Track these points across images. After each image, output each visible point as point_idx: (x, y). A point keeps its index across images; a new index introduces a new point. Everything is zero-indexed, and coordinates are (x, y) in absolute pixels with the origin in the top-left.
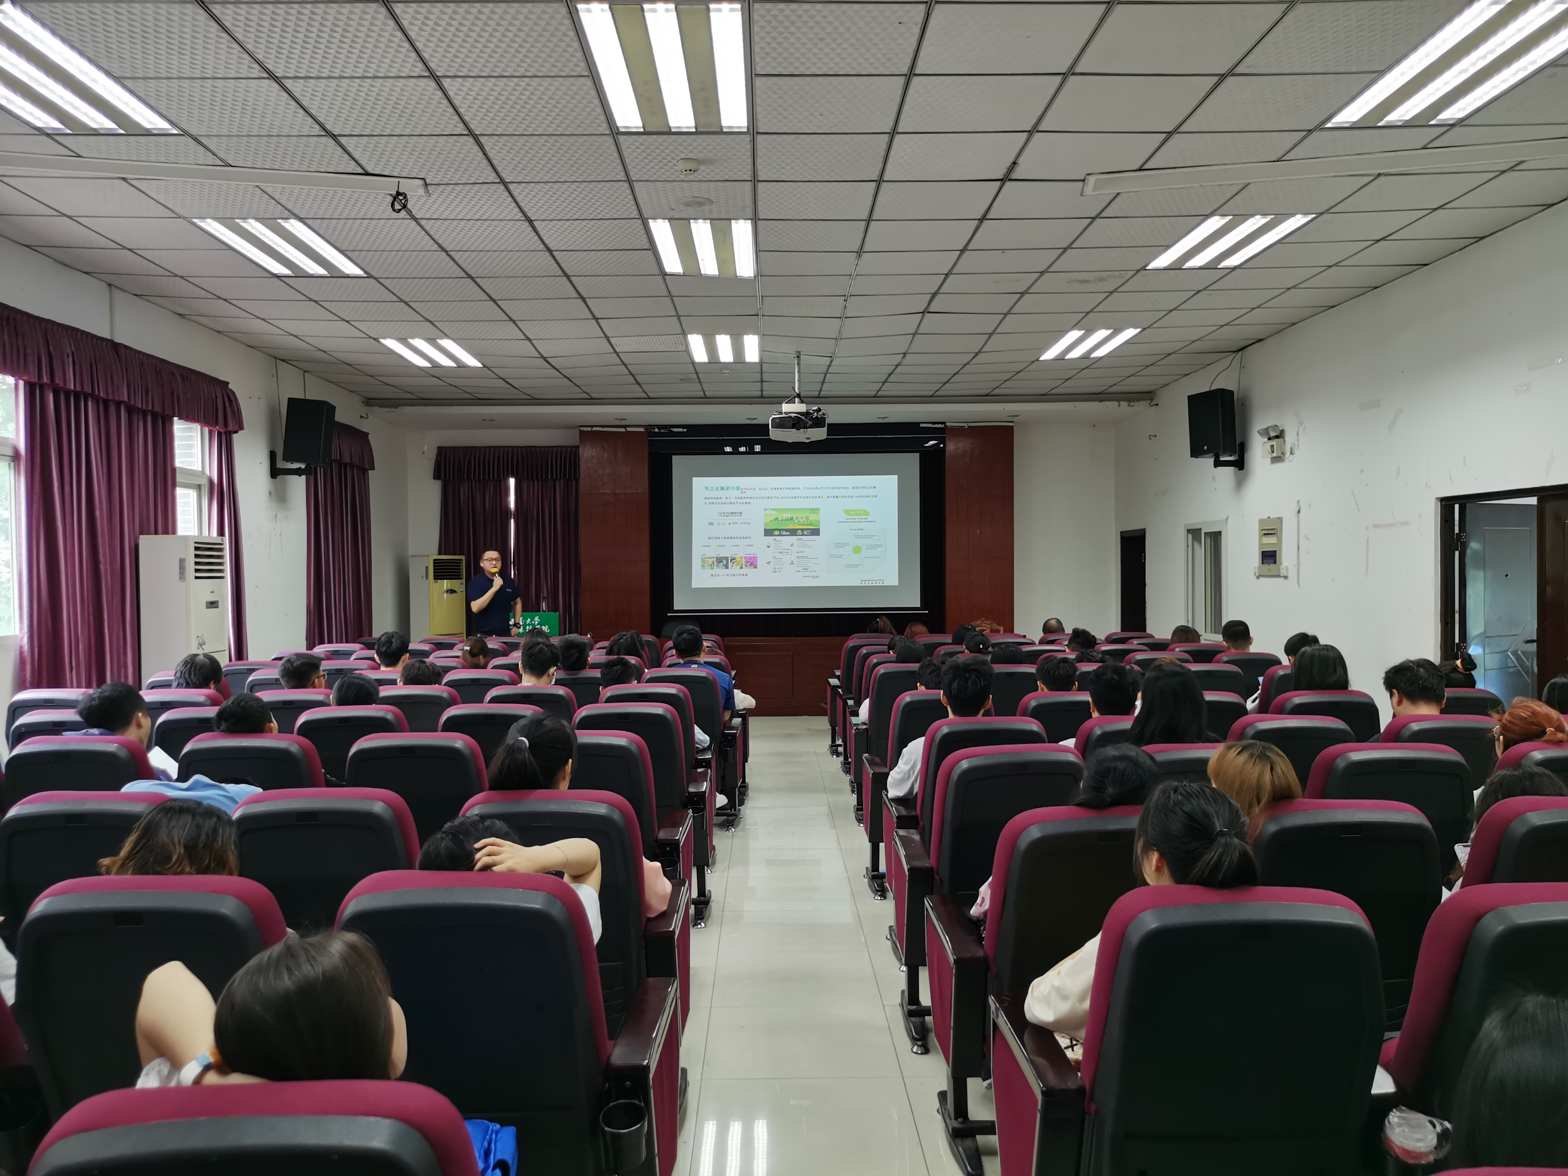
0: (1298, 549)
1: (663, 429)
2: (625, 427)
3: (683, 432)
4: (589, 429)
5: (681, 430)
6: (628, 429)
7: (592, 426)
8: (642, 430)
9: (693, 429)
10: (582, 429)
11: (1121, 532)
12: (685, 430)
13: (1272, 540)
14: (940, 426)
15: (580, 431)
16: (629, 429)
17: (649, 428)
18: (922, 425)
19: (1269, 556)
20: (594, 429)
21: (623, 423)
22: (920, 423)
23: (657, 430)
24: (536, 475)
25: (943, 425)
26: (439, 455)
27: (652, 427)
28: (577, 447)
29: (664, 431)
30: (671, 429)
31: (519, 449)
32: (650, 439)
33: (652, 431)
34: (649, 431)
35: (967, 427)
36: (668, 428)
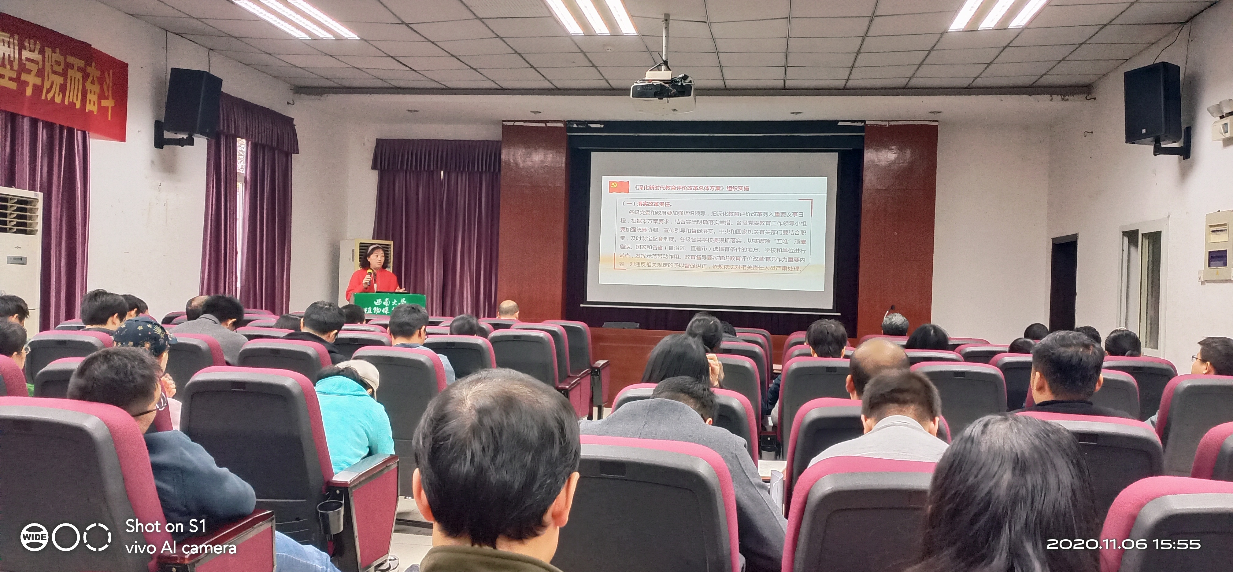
1: (578, 124)
2: (544, 121)
3: (600, 128)
4: (511, 124)
5: (596, 126)
6: (548, 124)
7: (515, 121)
8: (561, 125)
9: (609, 125)
10: (505, 123)
11: (1053, 239)
12: (603, 126)
14: (859, 124)
15: (504, 126)
17: (568, 123)
18: (840, 123)
19: (1218, 257)
20: (517, 123)
21: (540, 117)
22: (838, 121)
23: (575, 126)
24: (464, 168)
25: (863, 124)
26: (377, 147)
27: (571, 123)
28: (500, 141)
29: (582, 127)
30: (589, 125)
31: (449, 142)
32: (568, 134)
33: (571, 126)
34: (568, 126)
35: (887, 126)
36: (586, 124)
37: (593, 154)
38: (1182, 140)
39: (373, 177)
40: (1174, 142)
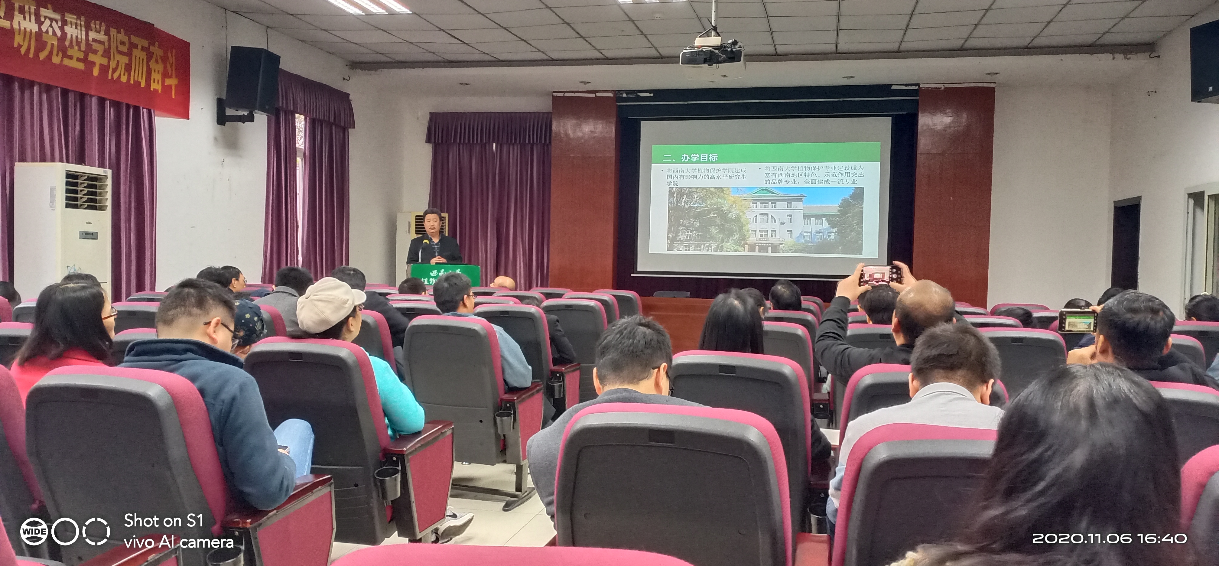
1: (629, 93)
2: (594, 92)
3: (650, 97)
4: (561, 95)
5: (647, 95)
7: (565, 92)
8: (611, 95)
9: (659, 94)
10: (555, 94)
11: (1115, 202)
12: (652, 95)
14: (913, 88)
16: (598, 95)
17: (617, 93)
18: (893, 87)
20: (567, 94)
21: (590, 87)
22: (892, 85)
23: (624, 95)
24: (516, 139)
26: (431, 120)
27: (621, 92)
28: (550, 113)
29: (631, 96)
30: (638, 94)
31: (501, 114)
32: (618, 104)
33: (621, 95)
34: (617, 96)
35: (943, 89)
36: (635, 93)
37: (643, 123)
39: (428, 149)
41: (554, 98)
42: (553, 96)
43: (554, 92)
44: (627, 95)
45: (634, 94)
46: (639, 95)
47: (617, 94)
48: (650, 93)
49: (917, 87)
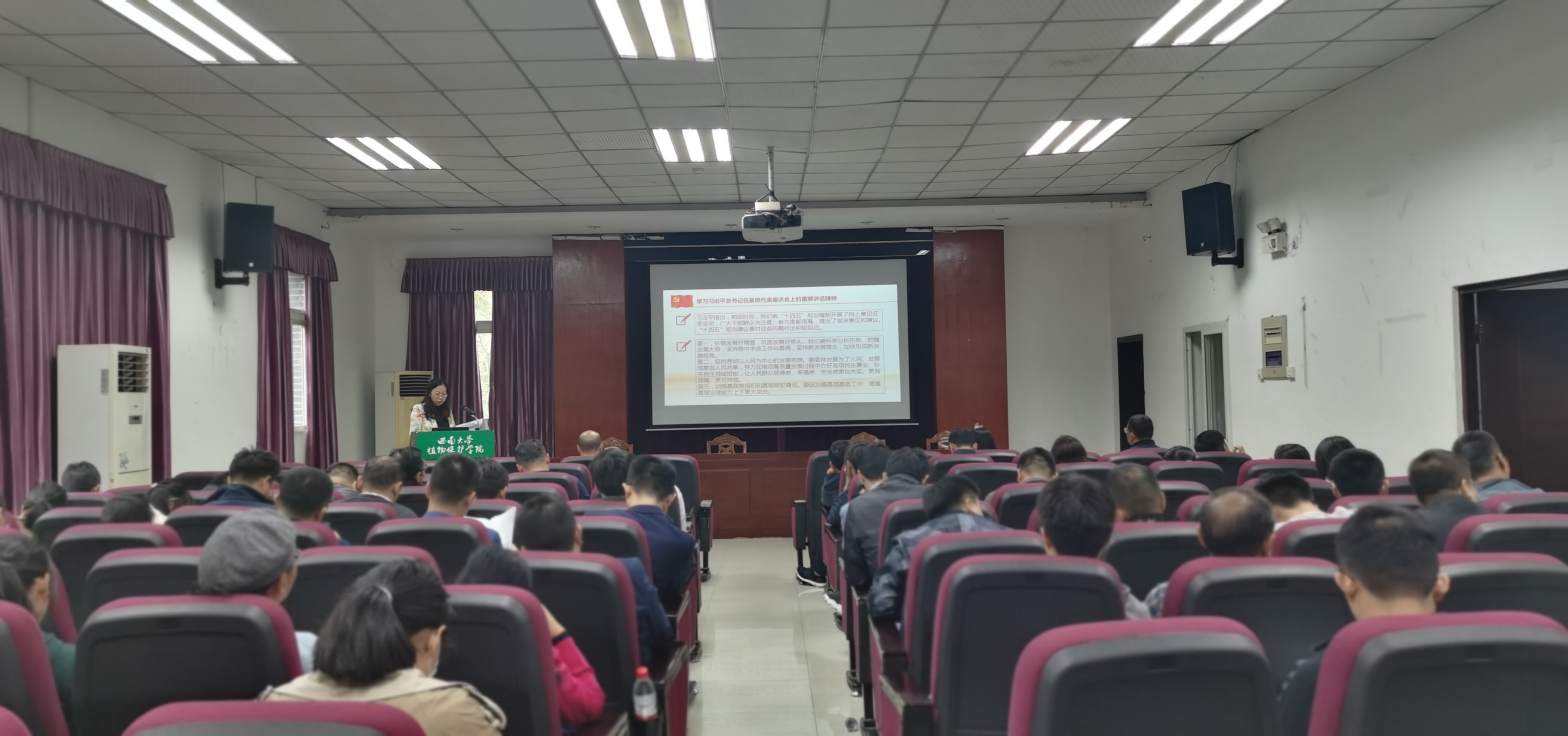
0: (1305, 349)
1: (639, 237)
2: (600, 235)
3: (661, 240)
4: (563, 238)
5: (658, 238)
7: (566, 235)
8: (618, 238)
9: (671, 237)
10: (555, 238)
11: (1118, 339)
12: (663, 238)
13: (1276, 340)
14: (927, 231)
16: (604, 238)
17: (624, 236)
18: (908, 230)
19: (1274, 357)
20: (568, 238)
21: (597, 231)
22: (905, 229)
23: (633, 239)
25: (931, 230)
26: (407, 268)
27: (629, 235)
28: (550, 258)
29: (640, 239)
30: (648, 237)
31: (491, 260)
32: (625, 247)
33: (629, 239)
34: (625, 239)
35: (955, 232)
36: (645, 236)
37: (652, 266)
38: (1236, 252)
39: (405, 298)
40: (1229, 253)
41: (555, 242)
42: (553, 239)
43: (554, 235)
44: (635, 238)
45: (643, 237)
46: (648, 239)
47: (624, 238)
48: (661, 236)
49: (930, 231)
